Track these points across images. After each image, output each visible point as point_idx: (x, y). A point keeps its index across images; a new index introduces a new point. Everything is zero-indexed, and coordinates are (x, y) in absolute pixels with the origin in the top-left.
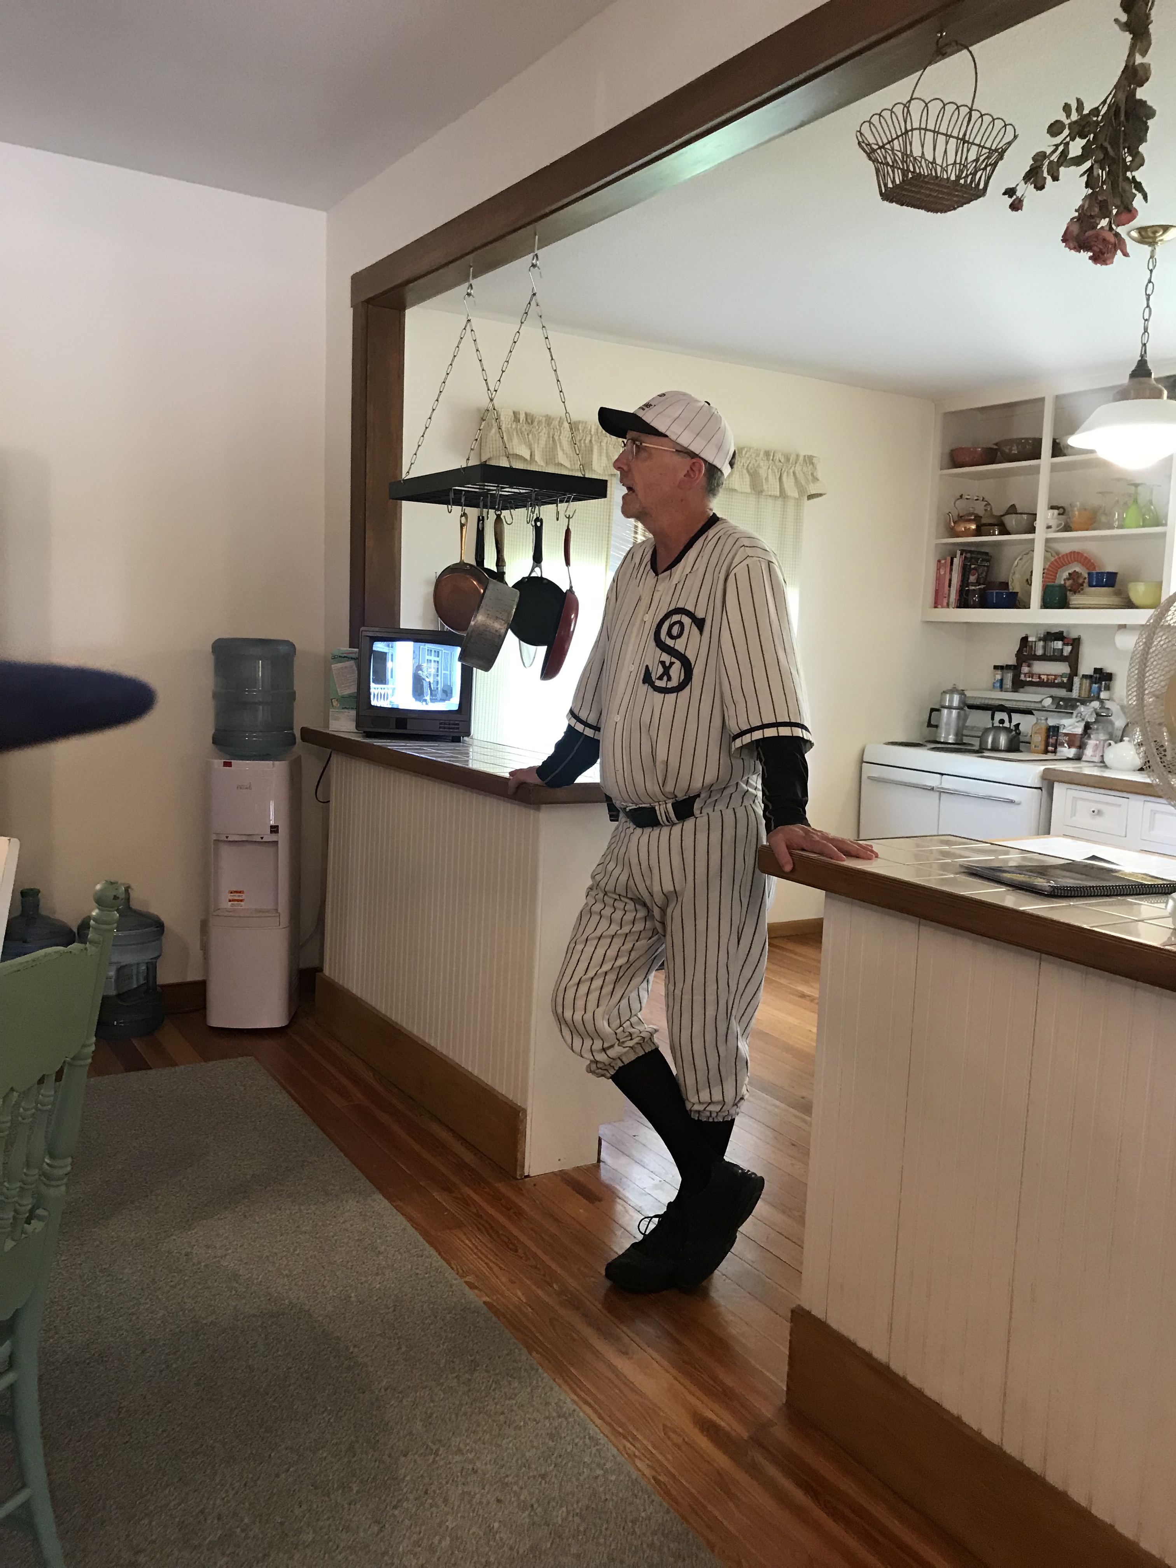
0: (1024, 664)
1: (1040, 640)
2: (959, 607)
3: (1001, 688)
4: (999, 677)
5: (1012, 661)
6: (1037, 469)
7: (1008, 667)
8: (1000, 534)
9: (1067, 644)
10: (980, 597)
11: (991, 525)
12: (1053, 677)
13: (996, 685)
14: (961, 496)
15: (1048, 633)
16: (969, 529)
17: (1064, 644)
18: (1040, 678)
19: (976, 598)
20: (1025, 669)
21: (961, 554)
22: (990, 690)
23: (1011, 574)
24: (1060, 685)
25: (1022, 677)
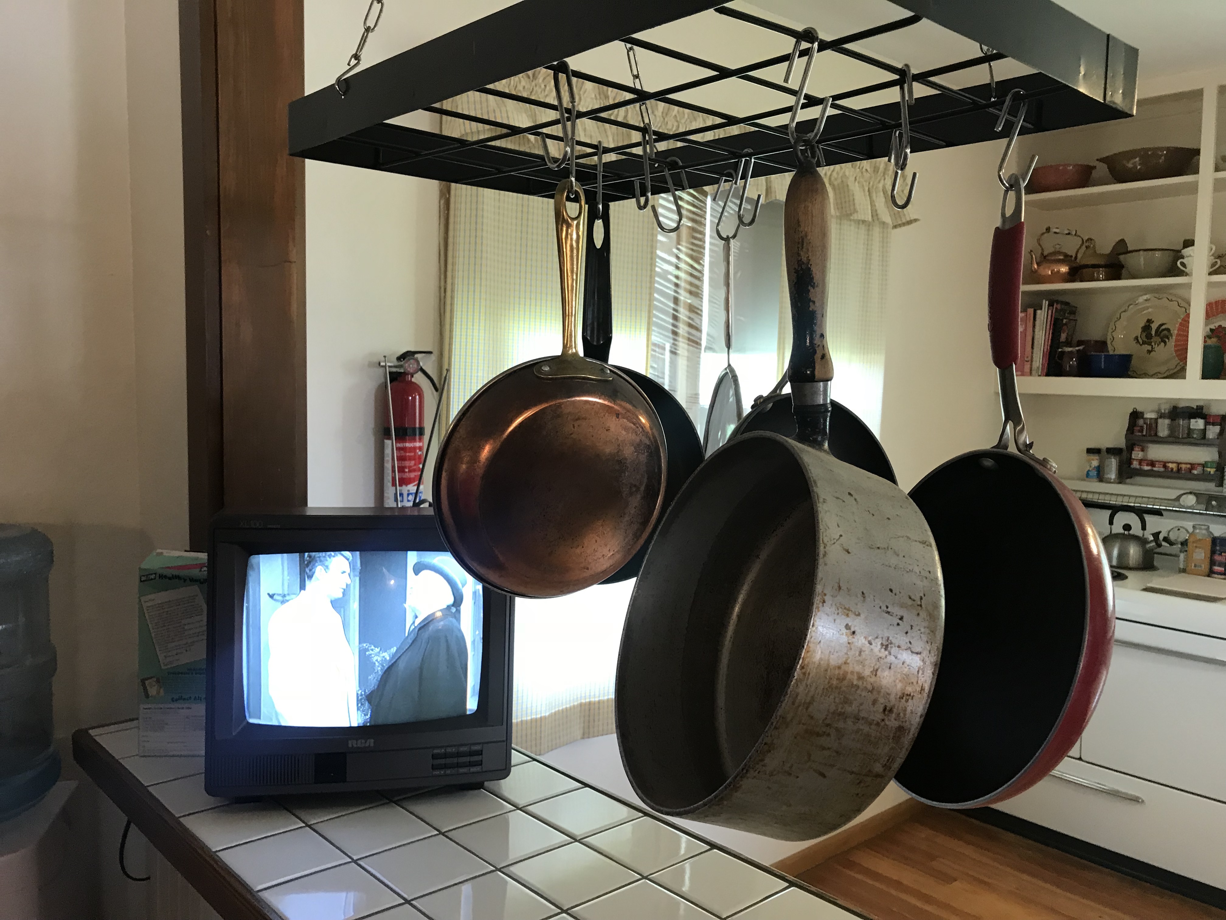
0: (1136, 449)
1: (1162, 416)
2: (1048, 374)
3: (1100, 476)
4: (1095, 463)
5: (1120, 442)
6: (1193, 189)
7: (1112, 451)
8: (1108, 278)
9: (1214, 424)
10: (1079, 361)
11: (1094, 266)
12: (1189, 466)
13: (1091, 474)
14: (1048, 230)
15: (1175, 408)
16: (1058, 272)
17: (1207, 423)
18: (1165, 466)
19: (1074, 362)
20: (1137, 454)
21: (1051, 305)
22: (1083, 480)
23: (1110, 331)
24: (1204, 477)
25: (1135, 464)
